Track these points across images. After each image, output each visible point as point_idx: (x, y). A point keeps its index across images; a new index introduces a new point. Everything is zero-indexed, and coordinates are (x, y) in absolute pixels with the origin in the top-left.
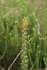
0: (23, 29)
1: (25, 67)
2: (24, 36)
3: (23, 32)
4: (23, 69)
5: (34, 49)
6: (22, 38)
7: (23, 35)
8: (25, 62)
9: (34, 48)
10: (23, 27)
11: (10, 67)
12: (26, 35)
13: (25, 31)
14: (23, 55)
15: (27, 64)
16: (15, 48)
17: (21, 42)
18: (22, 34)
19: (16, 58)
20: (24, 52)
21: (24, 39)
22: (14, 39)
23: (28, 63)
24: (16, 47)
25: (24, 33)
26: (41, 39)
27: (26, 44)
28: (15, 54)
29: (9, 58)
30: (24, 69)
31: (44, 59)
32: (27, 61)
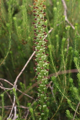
0: (37, 8)
1: (44, 75)
2: (40, 21)
3: (37, 13)
4: (39, 78)
5: (58, 45)
6: (36, 25)
7: (38, 19)
8: (44, 65)
9: (58, 43)
10: (36, 5)
11: (18, 77)
12: (42, 18)
13: (41, 11)
14: (39, 54)
15: (47, 70)
16: (24, 44)
17: (35, 31)
18: (36, 17)
19: (28, 62)
20: (41, 49)
21: (40, 27)
22: (21, 28)
23: (48, 68)
24: (27, 42)
25: (38, 15)
26: (69, 27)
27: (43, 34)
28: (25, 55)
29: (16, 63)
30: (42, 78)
31: (75, 59)
32: (46, 64)
